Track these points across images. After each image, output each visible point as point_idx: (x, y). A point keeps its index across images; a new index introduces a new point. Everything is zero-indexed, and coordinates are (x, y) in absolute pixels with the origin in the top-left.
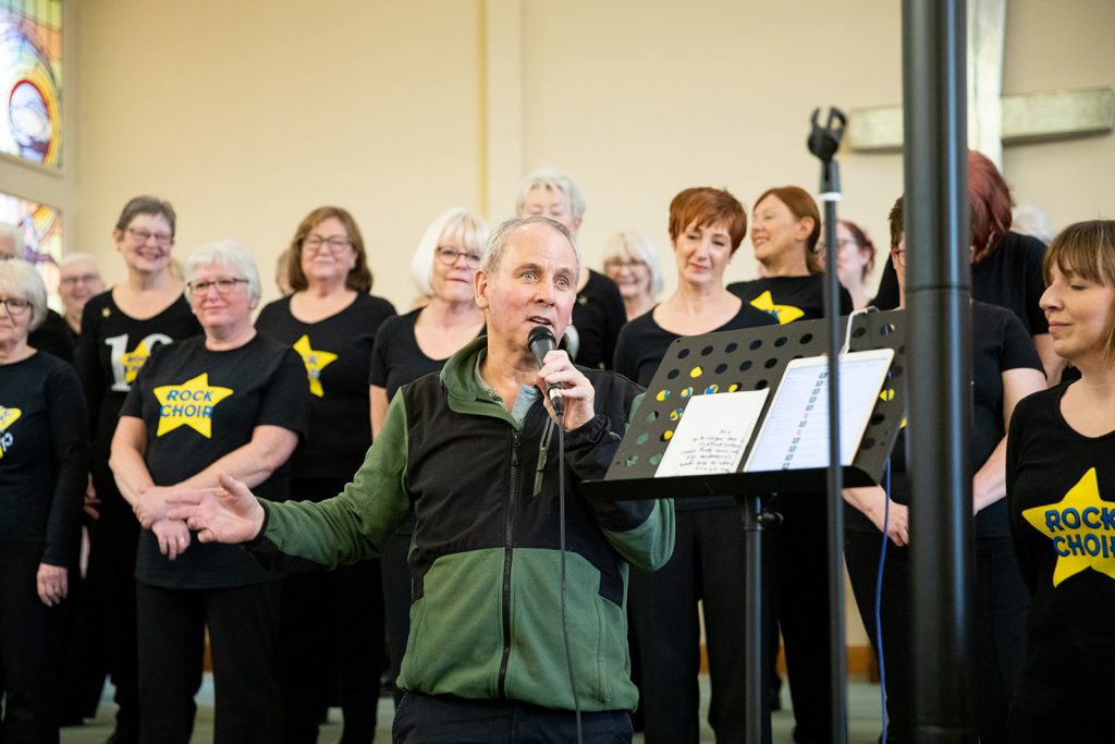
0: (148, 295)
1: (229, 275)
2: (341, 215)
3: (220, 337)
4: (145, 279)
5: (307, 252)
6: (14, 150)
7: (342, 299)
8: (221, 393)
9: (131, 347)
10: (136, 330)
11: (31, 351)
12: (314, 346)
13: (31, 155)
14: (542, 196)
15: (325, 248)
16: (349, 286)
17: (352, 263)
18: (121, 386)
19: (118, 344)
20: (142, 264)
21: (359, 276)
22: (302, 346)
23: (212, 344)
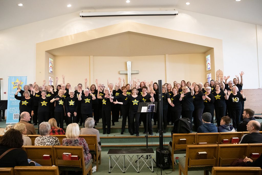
6: (50, 72)
17: (95, 89)
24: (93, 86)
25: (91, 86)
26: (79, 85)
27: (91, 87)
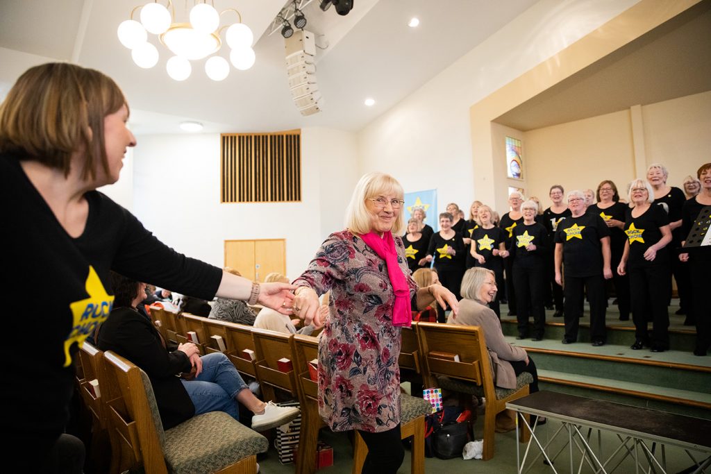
0: (559, 208)
1: (579, 197)
2: (610, 182)
3: (577, 214)
4: (558, 204)
5: (601, 192)
6: (512, 176)
7: (611, 204)
8: (582, 228)
9: (556, 221)
10: (558, 216)
11: (535, 222)
12: (606, 214)
13: (516, 177)
14: (653, 170)
15: (605, 191)
16: (613, 200)
17: (614, 194)
18: (555, 230)
19: (553, 220)
20: (556, 201)
21: (616, 198)
22: (602, 215)
23: (574, 216)
24: (607, 186)
25: (600, 187)
26: (554, 190)
27: (598, 191)
